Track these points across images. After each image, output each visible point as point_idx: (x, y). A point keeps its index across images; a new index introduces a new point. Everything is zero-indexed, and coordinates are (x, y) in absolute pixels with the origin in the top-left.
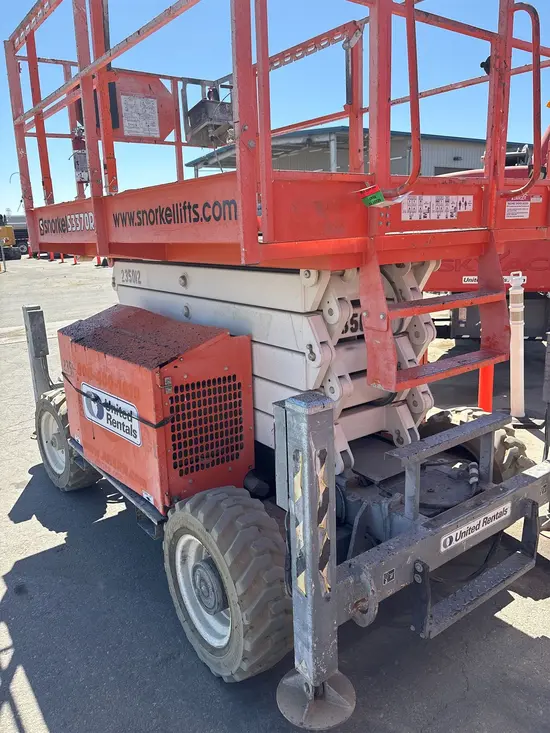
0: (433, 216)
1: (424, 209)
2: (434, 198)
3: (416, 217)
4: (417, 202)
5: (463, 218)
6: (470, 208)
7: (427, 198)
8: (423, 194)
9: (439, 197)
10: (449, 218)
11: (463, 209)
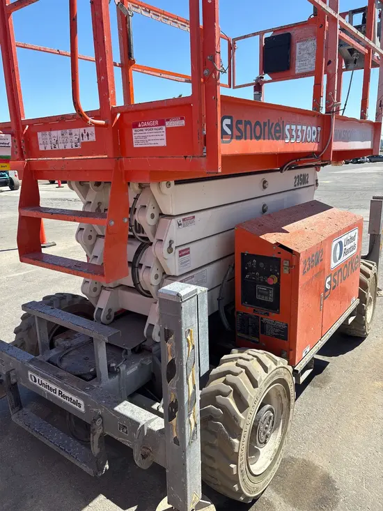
0: (61, 147)
1: (54, 142)
2: (59, 132)
3: (49, 148)
4: (48, 136)
5: (87, 148)
6: (93, 138)
7: (54, 133)
8: (51, 130)
9: (64, 131)
10: (74, 147)
11: (86, 139)
